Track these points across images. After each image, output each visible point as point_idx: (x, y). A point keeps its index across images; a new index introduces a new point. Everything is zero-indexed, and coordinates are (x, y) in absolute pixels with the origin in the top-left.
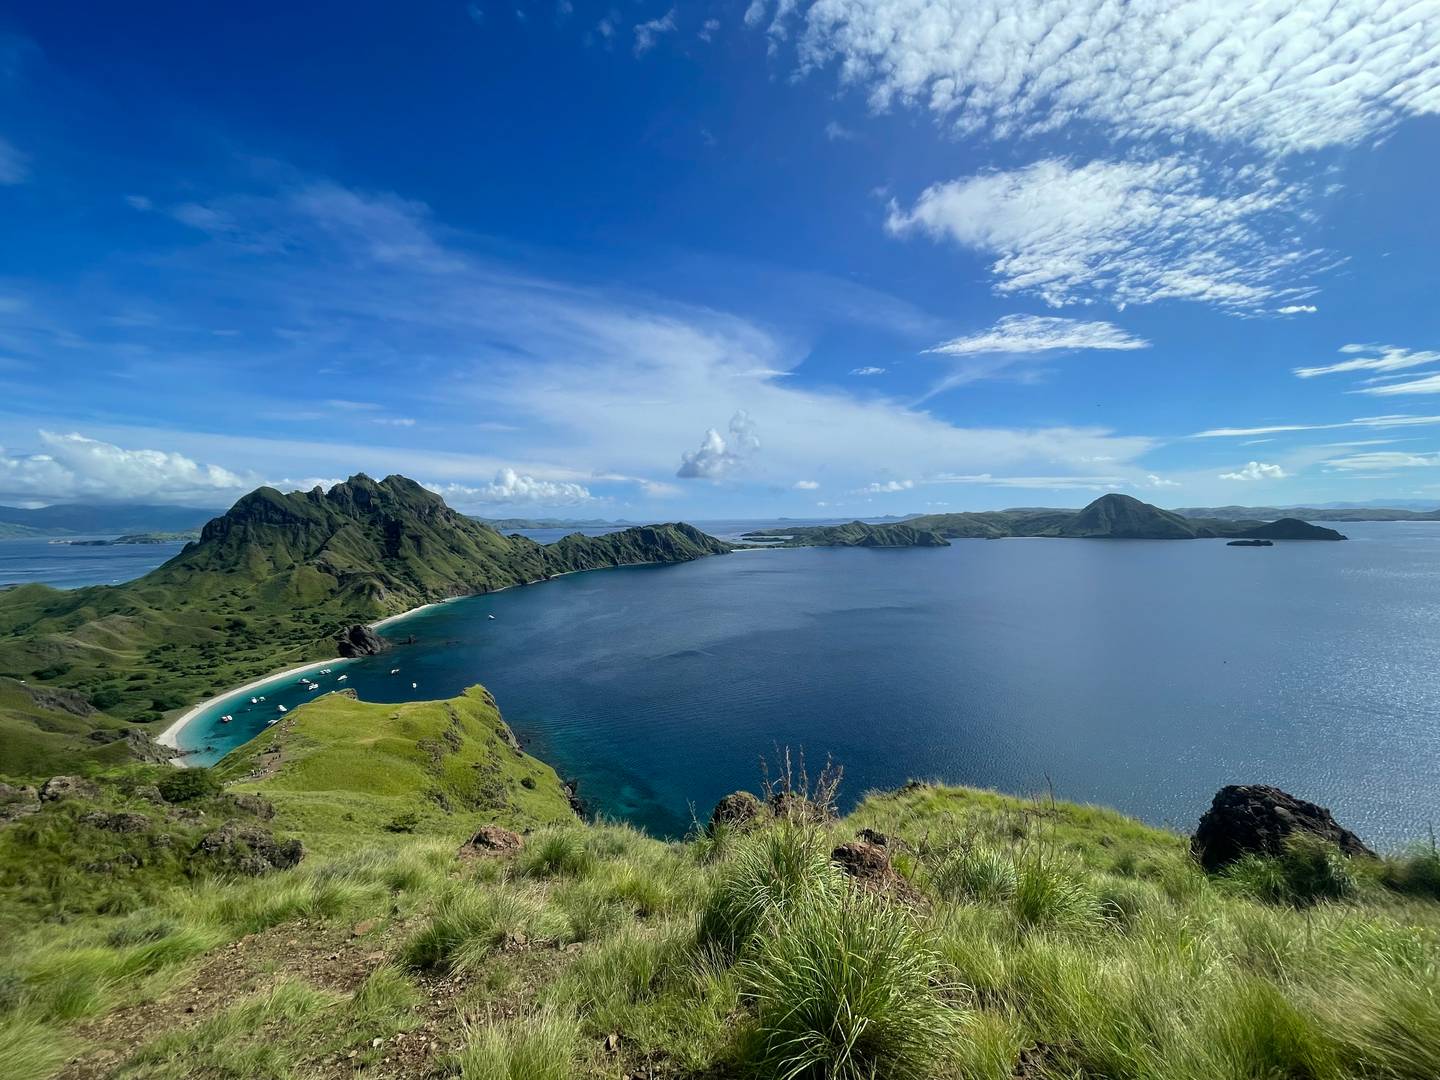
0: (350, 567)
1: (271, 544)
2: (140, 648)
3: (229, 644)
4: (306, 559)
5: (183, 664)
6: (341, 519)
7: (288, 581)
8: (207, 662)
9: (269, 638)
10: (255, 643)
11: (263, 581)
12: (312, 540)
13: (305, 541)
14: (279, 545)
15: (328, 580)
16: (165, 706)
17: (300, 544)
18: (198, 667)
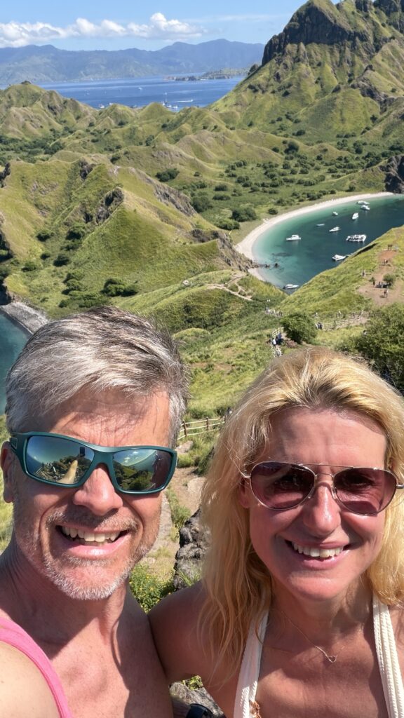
0: (393, 91)
1: (319, 64)
2: (221, 162)
3: (286, 166)
4: (350, 81)
5: (252, 180)
6: (387, 32)
7: (334, 105)
8: (270, 181)
9: (317, 163)
10: (305, 167)
11: (312, 105)
12: (357, 59)
13: (350, 60)
14: (326, 65)
15: (370, 106)
16: (242, 217)
17: (346, 64)
18: (263, 185)
